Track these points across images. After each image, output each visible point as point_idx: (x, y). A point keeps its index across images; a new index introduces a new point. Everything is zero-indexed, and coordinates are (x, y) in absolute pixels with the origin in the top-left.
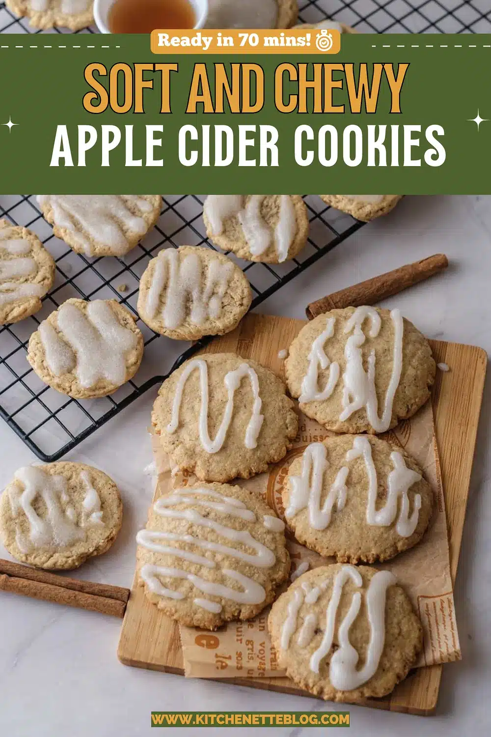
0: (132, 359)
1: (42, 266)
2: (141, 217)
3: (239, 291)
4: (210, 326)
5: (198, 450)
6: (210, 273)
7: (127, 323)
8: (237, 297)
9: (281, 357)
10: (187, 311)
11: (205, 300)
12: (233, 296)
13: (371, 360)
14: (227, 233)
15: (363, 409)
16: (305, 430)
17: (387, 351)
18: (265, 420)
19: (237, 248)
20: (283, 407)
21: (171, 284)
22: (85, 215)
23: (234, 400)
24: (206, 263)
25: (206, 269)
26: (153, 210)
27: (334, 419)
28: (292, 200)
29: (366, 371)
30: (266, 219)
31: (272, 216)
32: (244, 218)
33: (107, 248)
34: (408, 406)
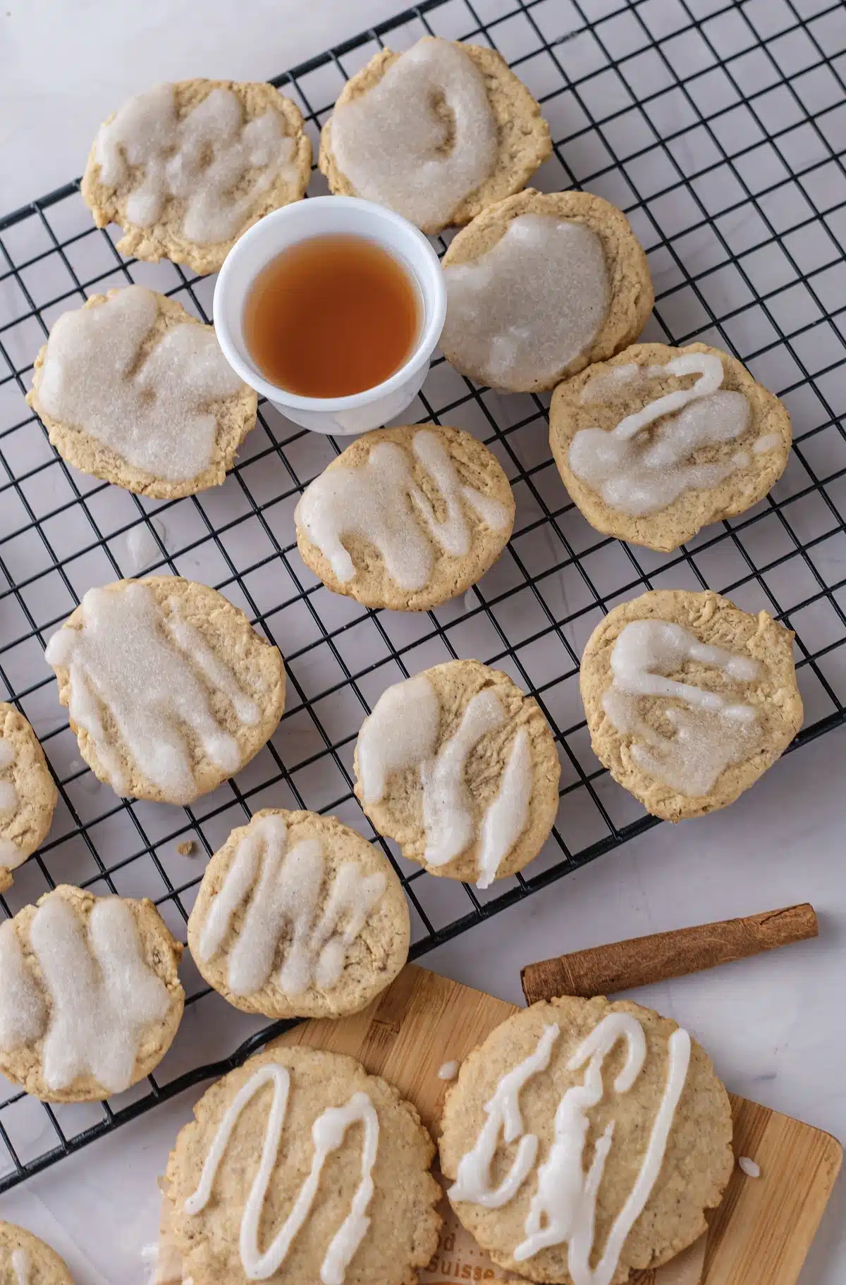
0: (151, 1045)
1: (27, 804)
2: (233, 733)
3: (385, 940)
4: (312, 1005)
5: (232, 1262)
6: (338, 889)
7: (160, 961)
8: (378, 952)
9: (444, 1078)
10: (277, 960)
11: (314, 944)
12: (371, 947)
13: (603, 1146)
14: (391, 804)
15: (563, 1246)
16: (452, 1249)
17: (642, 1129)
18: (371, 1229)
19: (404, 840)
20: (414, 1203)
21: (258, 897)
22: (127, 710)
23: (323, 1174)
24: (333, 865)
25: (332, 874)
26: (260, 724)
27: (505, 1251)
28: (533, 755)
29: (586, 1166)
30: (473, 785)
31: (486, 781)
32: (430, 775)
33: (154, 791)
34: (654, 1251)
